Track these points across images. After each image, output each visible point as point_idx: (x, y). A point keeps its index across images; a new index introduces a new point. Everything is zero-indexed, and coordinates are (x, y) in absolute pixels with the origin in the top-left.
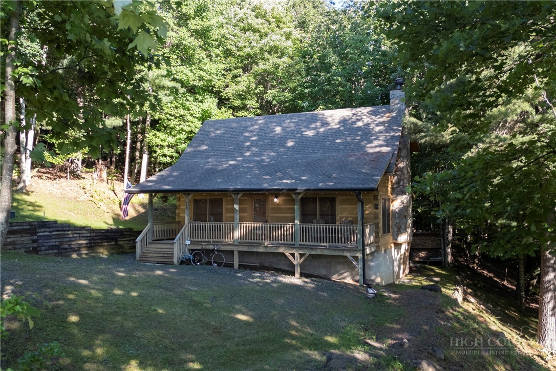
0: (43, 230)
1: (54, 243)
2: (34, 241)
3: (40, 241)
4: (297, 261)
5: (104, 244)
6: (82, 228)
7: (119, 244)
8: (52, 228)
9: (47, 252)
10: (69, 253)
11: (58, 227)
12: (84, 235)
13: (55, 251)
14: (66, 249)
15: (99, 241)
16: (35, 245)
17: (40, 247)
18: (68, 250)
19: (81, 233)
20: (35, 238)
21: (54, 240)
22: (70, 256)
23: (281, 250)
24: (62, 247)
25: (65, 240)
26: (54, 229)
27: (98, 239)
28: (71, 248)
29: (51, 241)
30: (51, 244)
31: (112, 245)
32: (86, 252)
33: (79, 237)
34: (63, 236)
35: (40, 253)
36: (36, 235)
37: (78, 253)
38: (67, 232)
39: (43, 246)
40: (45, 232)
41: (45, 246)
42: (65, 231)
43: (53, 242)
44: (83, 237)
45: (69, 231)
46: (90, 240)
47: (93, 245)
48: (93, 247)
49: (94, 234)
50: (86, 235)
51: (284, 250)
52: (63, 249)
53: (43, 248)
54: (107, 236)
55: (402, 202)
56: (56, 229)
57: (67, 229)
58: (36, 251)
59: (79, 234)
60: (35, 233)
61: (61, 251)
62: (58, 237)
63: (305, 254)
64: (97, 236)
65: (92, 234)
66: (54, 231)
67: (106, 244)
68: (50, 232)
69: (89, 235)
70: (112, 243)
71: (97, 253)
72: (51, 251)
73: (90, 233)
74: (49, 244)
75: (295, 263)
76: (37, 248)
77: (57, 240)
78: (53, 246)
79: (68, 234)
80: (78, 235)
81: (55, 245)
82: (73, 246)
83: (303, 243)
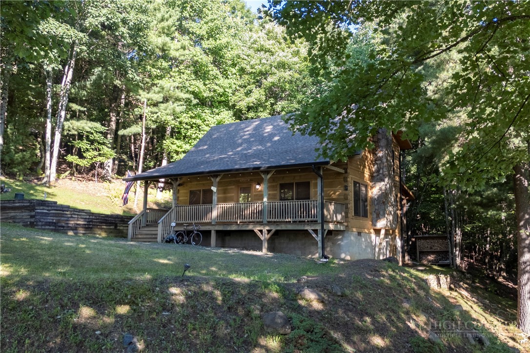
0: (41, 208)
1: (51, 221)
2: (32, 217)
3: (37, 217)
4: (264, 237)
5: (103, 227)
6: (83, 211)
7: (119, 229)
8: (51, 207)
9: (43, 227)
10: (66, 231)
11: (57, 207)
12: (83, 217)
13: (52, 227)
14: (63, 227)
15: (98, 224)
16: (32, 220)
17: (37, 222)
18: (65, 228)
19: (80, 215)
20: (33, 213)
21: (52, 218)
22: (67, 233)
23: (250, 227)
24: (59, 224)
25: (62, 219)
26: (53, 208)
27: (96, 222)
28: (69, 227)
29: (49, 218)
30: (49, 220)
31: (111, 229)
32: (84, 232)
33: (78, 218)
34: (62, 215)
35: (36, 227)
36: (34, 211)
37: (75, 231)
38: (65, 212)
39: (40, 221)
40: (43, 209)
41: (42, 222)
42: (63, 211)
43: (50, 219)
44: (82, 218)
45: (67, 211)
46: (88, 222)
47: (91, 226)
48: (92, 228)
49: (94, 217)
50: (85, 217)
51: (254, 227)
52: (59, 226)
53: (40, 223)
54: (106, 220)
55: (381, 189)
56: (55, 208)
57: (66, 209)
58: (32, 225)
59: (78, 215)
60: (34, 210)
61: (57, 228)
62: (55, 215)
63: (271, 230)
64: (97, 219)
65: (91, 217)
66: (52, 210)
67: (105, 227)
68: (48, 210)
69: (88, 217)
70: (111, 227)
71: (95, 234)
72: (47, 227)
73: (90, 216)
74: (45, 221)
75: (262, 238)
76: (34, 222)
77: (55, 218)
78: (50, 222)
79: (66, 214)
80: (76, 216)
81: (53, 223)
82: (70, 225)
83: (270, 220)
